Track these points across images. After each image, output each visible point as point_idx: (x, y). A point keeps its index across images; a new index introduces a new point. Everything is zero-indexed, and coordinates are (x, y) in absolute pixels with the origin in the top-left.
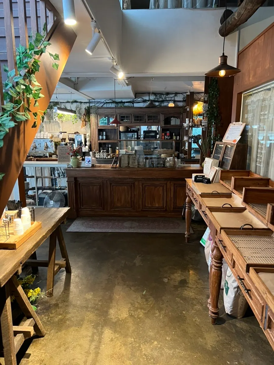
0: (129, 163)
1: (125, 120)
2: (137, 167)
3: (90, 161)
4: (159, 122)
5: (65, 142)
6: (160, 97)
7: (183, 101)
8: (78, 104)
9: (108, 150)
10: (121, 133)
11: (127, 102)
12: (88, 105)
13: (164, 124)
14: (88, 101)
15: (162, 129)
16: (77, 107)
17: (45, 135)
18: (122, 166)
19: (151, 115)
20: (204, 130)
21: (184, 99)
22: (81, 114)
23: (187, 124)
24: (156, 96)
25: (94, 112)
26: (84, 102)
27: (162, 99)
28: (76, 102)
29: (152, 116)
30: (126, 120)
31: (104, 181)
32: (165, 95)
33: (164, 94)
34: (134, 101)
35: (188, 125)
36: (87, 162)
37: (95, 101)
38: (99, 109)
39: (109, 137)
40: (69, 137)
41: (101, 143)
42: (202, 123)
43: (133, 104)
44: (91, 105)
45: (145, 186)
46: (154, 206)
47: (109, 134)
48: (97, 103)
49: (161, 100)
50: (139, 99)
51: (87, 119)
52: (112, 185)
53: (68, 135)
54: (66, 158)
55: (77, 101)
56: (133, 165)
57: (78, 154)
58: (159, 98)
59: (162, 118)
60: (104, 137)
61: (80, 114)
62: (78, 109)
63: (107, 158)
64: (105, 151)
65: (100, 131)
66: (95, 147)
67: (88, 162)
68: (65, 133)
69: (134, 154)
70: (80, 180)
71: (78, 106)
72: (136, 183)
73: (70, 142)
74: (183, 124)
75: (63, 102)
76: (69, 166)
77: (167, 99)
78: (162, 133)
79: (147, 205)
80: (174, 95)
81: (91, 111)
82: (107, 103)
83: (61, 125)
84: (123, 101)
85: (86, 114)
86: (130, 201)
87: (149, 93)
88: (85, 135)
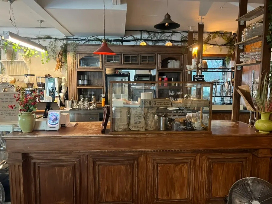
0: (129, 124)
1: (112, 61)
2: (143, 130)
3: (56, 119)
4: (156, 64)
5: (32, 87)
6: (155, 36)
7: (181, 41)
8: (52, 40)
9: (91, 98)
10: (108, 77)
11: (114, 41)
12: (65, 42)
13: (161, 67)
14: (66, 37)
15: (159, 73)
16: (50, 45)
17: (4, 79)
18: (116, 129)
19: (145, 55)
20: (238, 69)
21: (183, 40)
22: (56, 53)
23: (194, 66)
24: (150, 34)
25: (73, 50)
26: (60, 39)
27: (157, 38)
28: (49, 38)
29: (147, 56)
30: (114, 62)
31: (81, 156)
32: (159, 34)
33: (159, 32)
34: (123, 39)
35: (196, 67)
36: (51, 122)
37: (74, 38)
38: (79, 47)
39: (92, 82)
40: (38, 81)
41: (82, 89)
42: (240, 58)
43: (122, 42)
44: (69, 42)
45: (158, 163)
46: (173, 198)
47: (91, 78)
48: (77, 40)
49: (155, 39)
50: (130, 38)
51: (63, 60)
52: (97, 163)
53: (36, 79)
54: (11, 114)
55: (51, 37)
56: (138, 127)
57: (32, 107)
58: (153, 37)
59: (159, 59)
60: (86, 82)
61: (54, 52)
62: (52, 47)
63: (88, 109)
64: (87, 99)
65: (80, 74)
66: (73, 94)
67: (54, 121)
68: (33, 76)
69: (140, 107)
70: (35, 157)
71: (51, 43)
72: (142, 159)
73: (39, 87)
74: (187, 66)
75: (32, 38)
76: (15, 130)
77: (163, 38)
78: (159, 77)
79: (160, 197)
80: (171, 34)
81: (69, 48)
82: (89, 40)
83: (28, 66)
84: (110, 39)
85: (62, 53)
86: (129, 191)
87: (141, 31)
88: (59, 79)
